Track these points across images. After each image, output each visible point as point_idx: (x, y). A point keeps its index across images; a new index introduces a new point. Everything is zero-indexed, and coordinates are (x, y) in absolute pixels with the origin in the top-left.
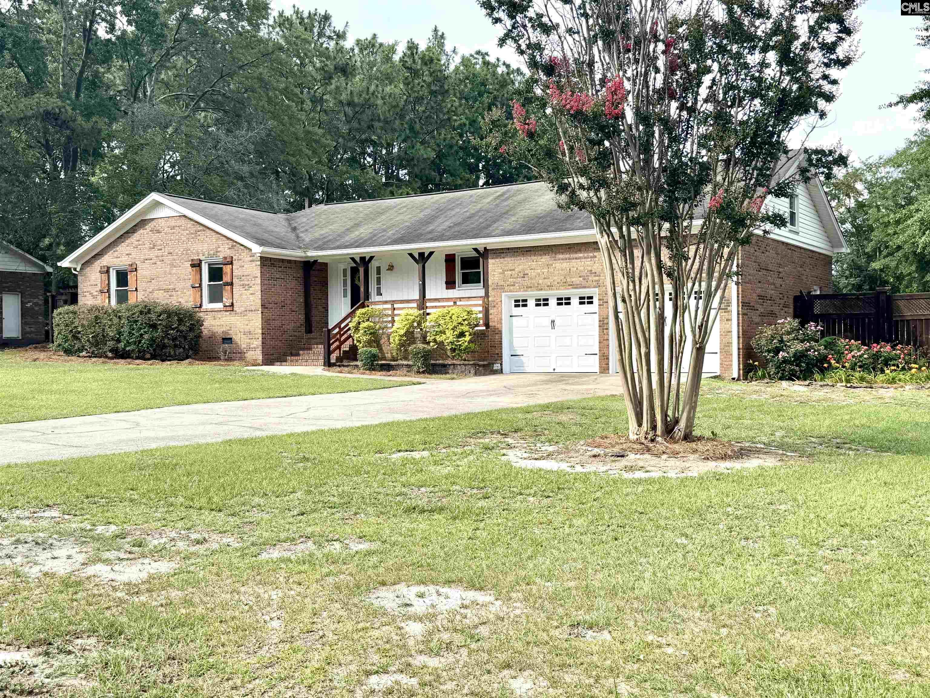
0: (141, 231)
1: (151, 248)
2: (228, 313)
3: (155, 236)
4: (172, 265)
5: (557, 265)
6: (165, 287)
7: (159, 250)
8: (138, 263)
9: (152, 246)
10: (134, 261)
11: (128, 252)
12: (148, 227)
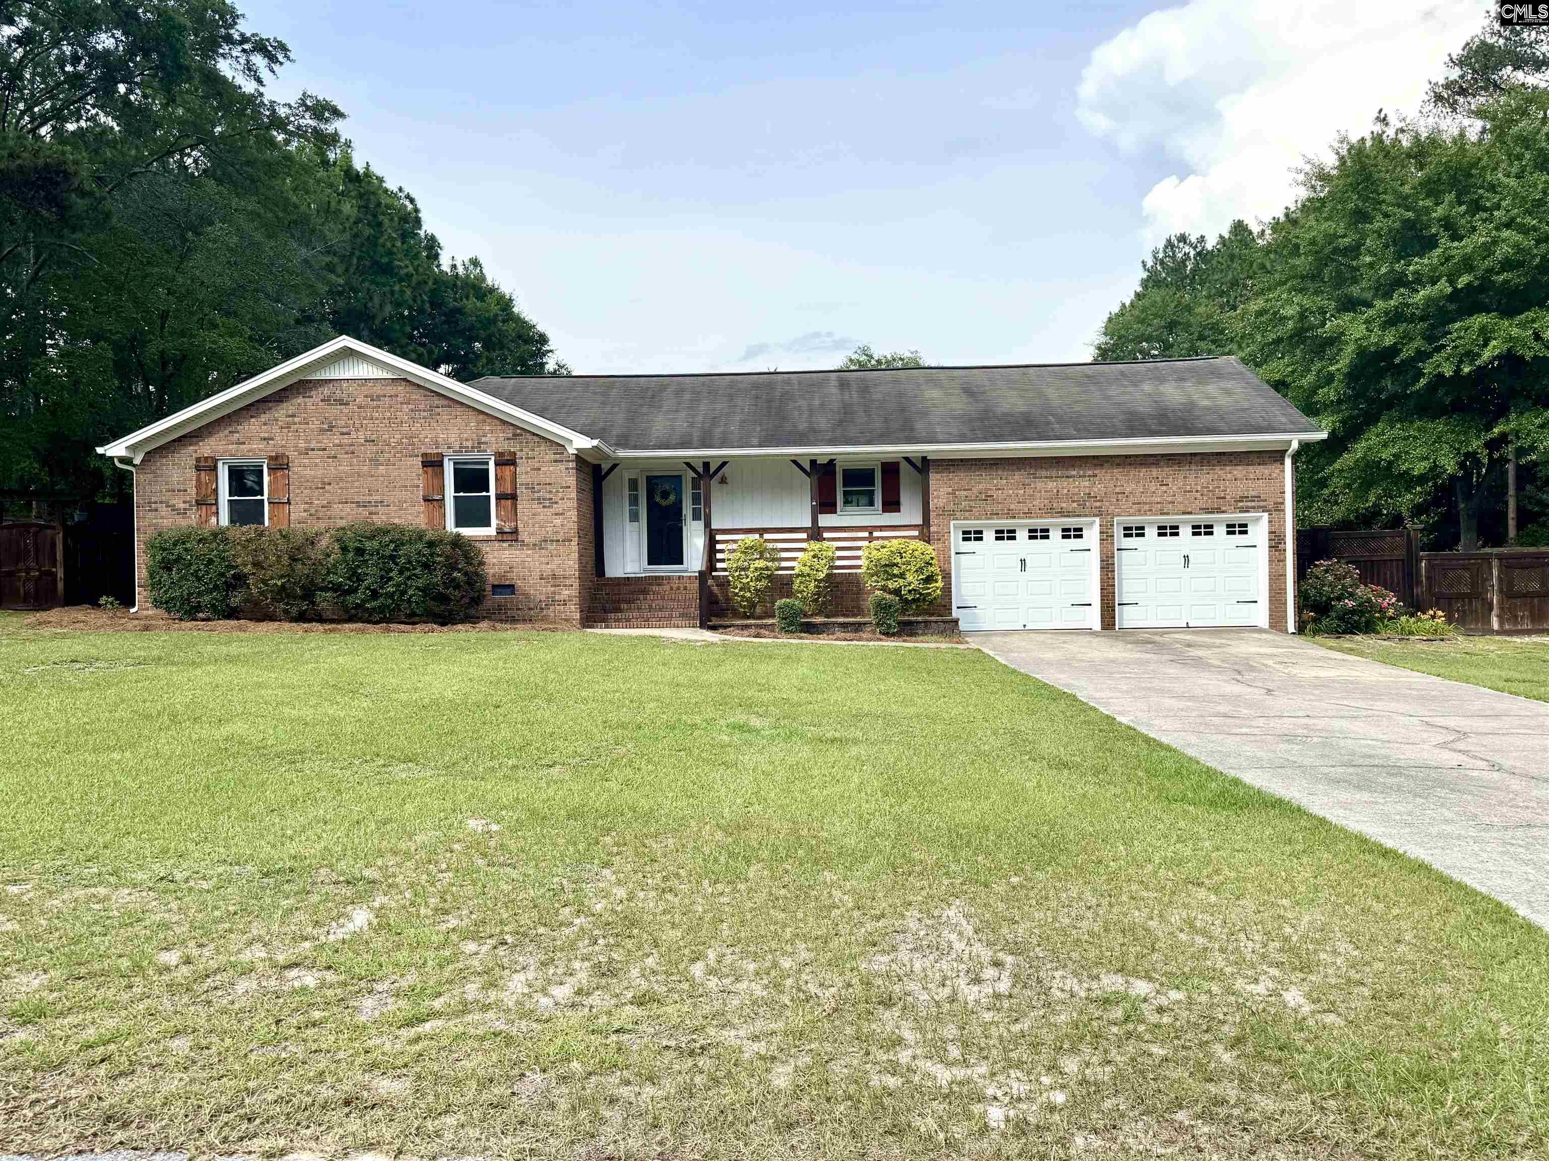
0: (300, 400)
1: (322, 430)
2: (505, 545)
3: (333, 411)
4: (375, 462)
5: (1040, 485)
6: (361, 499)
7: (343, 434)
8: (292, 454)
9: (326, 426)
10: (280, 450)
11: (266, 435)
12: (317, 395)
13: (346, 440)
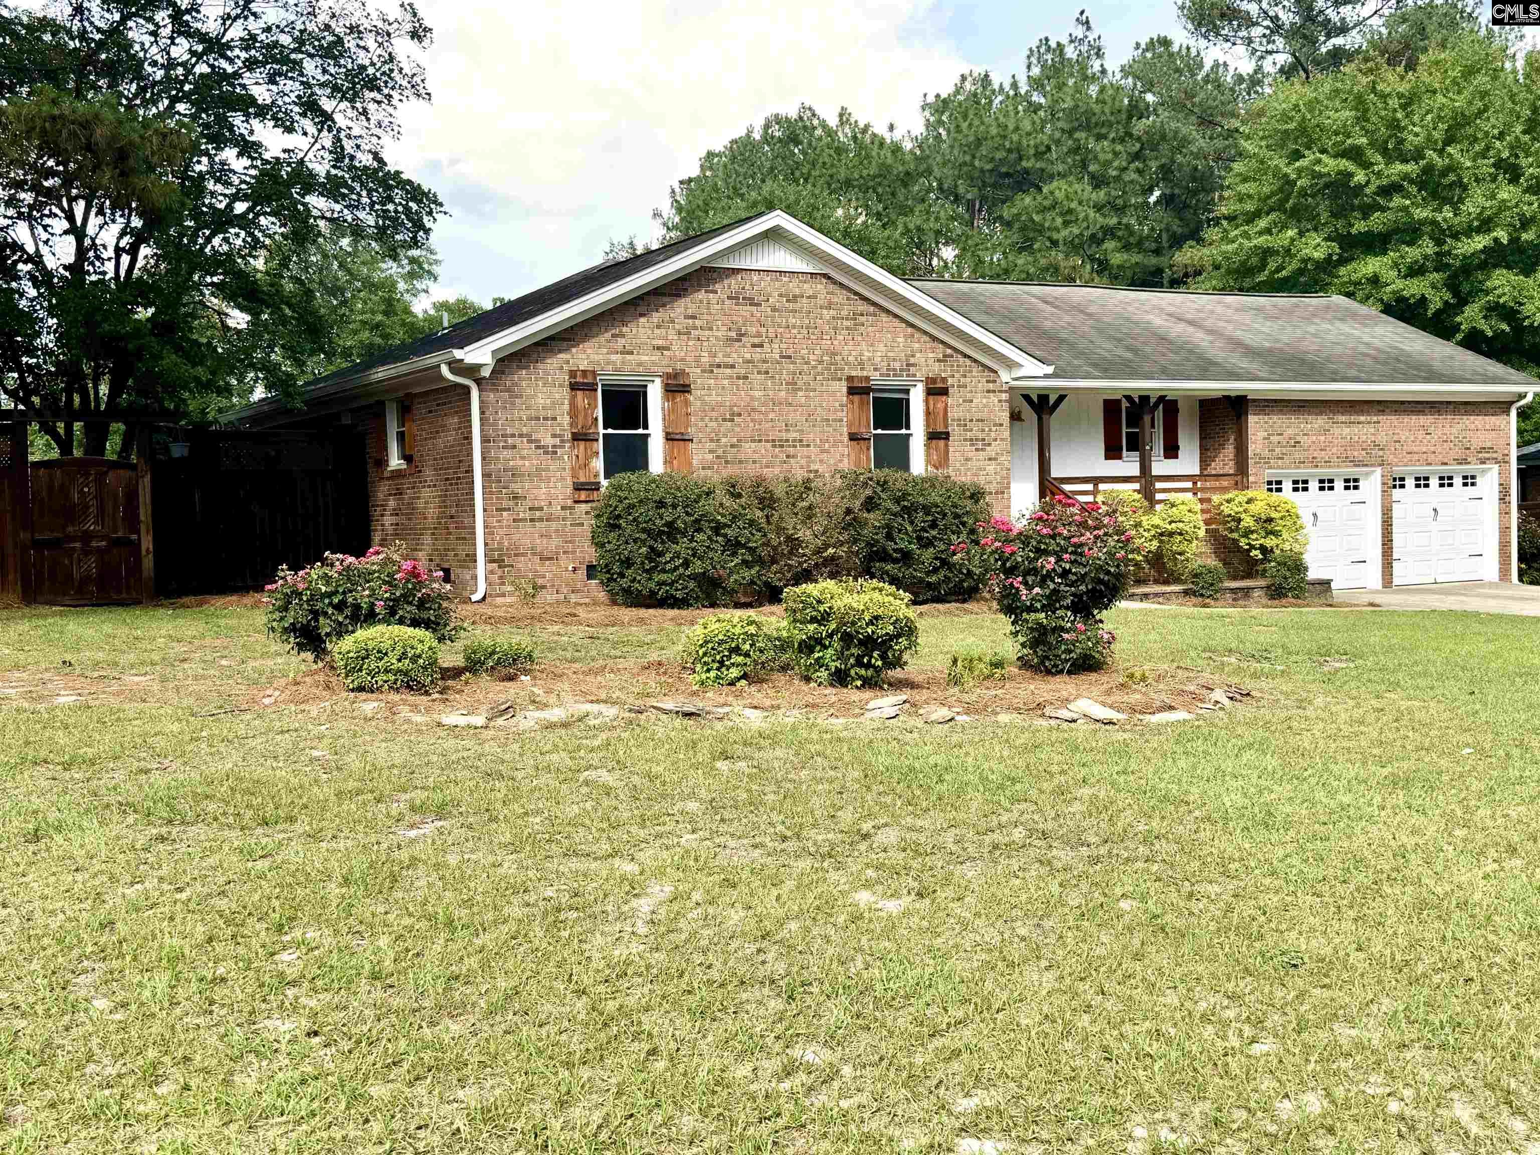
0: (701, 295)
1: (729, 340)
3: (742, 313)
5: (1337, 431)
6: (777, 435)
7: (754, 346)
8: (694, 372)
9: (734, 334)
10: (679, 366)
11: (661, 343)
12: (723, 288)
13: (757, 354)
